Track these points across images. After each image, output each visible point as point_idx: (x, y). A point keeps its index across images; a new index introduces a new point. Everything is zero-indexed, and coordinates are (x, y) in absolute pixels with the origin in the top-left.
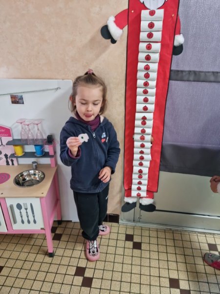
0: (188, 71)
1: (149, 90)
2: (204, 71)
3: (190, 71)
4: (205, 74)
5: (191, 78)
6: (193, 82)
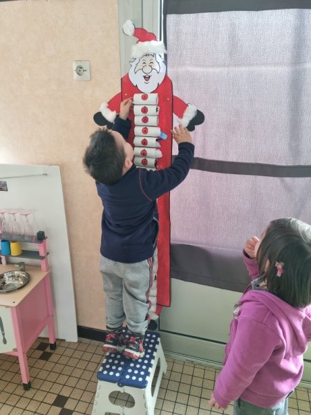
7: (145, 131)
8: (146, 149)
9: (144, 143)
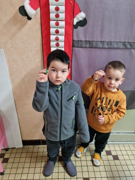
2: (95, 41)
4: (96, 43)
5: (88, 46)
6: (89, 48)
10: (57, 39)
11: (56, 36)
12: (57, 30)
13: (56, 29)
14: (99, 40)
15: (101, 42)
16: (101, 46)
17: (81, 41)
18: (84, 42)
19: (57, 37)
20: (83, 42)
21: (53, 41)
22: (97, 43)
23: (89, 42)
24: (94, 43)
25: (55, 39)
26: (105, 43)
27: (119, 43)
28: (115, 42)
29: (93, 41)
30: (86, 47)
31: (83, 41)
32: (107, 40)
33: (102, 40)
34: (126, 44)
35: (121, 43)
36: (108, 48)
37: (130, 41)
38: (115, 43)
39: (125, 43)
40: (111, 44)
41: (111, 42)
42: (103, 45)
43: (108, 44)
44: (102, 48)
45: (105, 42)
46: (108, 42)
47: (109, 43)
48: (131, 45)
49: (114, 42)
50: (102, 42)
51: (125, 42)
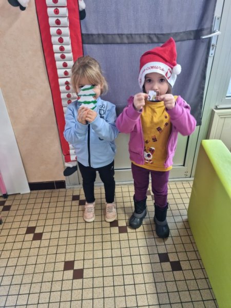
0: (97, 34)
1: (66, 55)
2: (111, 33)
3: (99, 34)
4: (112, 37)
5: (102, 42)
6: (104, 45)
7: (57, 12)
8: (60, 28)
9: (58, 22)
10: (59, 32)
11: (57, 28)
12: (58, 19)
13: (56, 18)
14: (116, 32)
15: (118, 34)
16: (118, 40)
17: (92, 35)
18: (96, 36)
19: (59, 29)
20: (94, 37)
21: (55, 36)
22: (114, 36)
23: (103, 35)
24: (110, 37)
25: (57, 33)
26: (123, 36)
27: (142, 36)
28: (137, 34)
29: (107, 34)
30: (99, 44)
31: (94, 35)
32: (126, 32)
33: (120, 33)
34: (152, 36)
35: (145, 36)
36: (129, 43)
37: (156, 33)
38: (136, 36)
39: (150, 36)
40: (132, 37)
41: (131, 34)
42: (122, 39)
43: (128, 38)
44: (121, 43)
45: (124, 34)
46: (128, 34)
47: (129, 36)
48: (158, 38)
49: (135, 34)
50: (120, 35)
51: (150, 34)
